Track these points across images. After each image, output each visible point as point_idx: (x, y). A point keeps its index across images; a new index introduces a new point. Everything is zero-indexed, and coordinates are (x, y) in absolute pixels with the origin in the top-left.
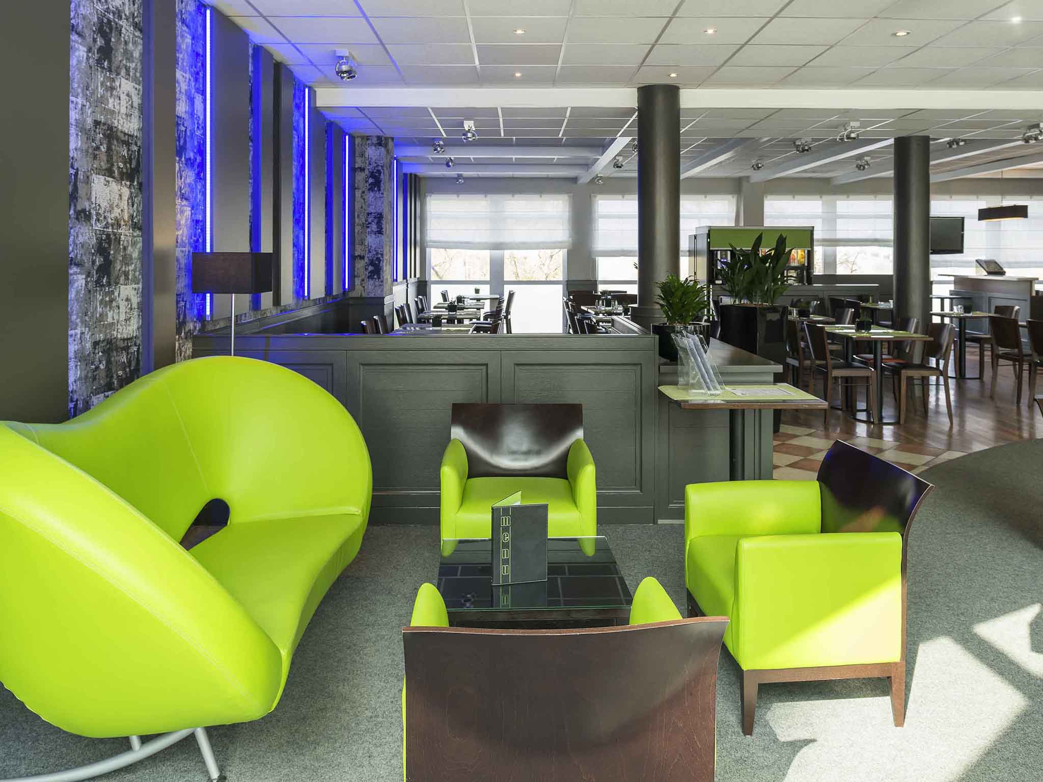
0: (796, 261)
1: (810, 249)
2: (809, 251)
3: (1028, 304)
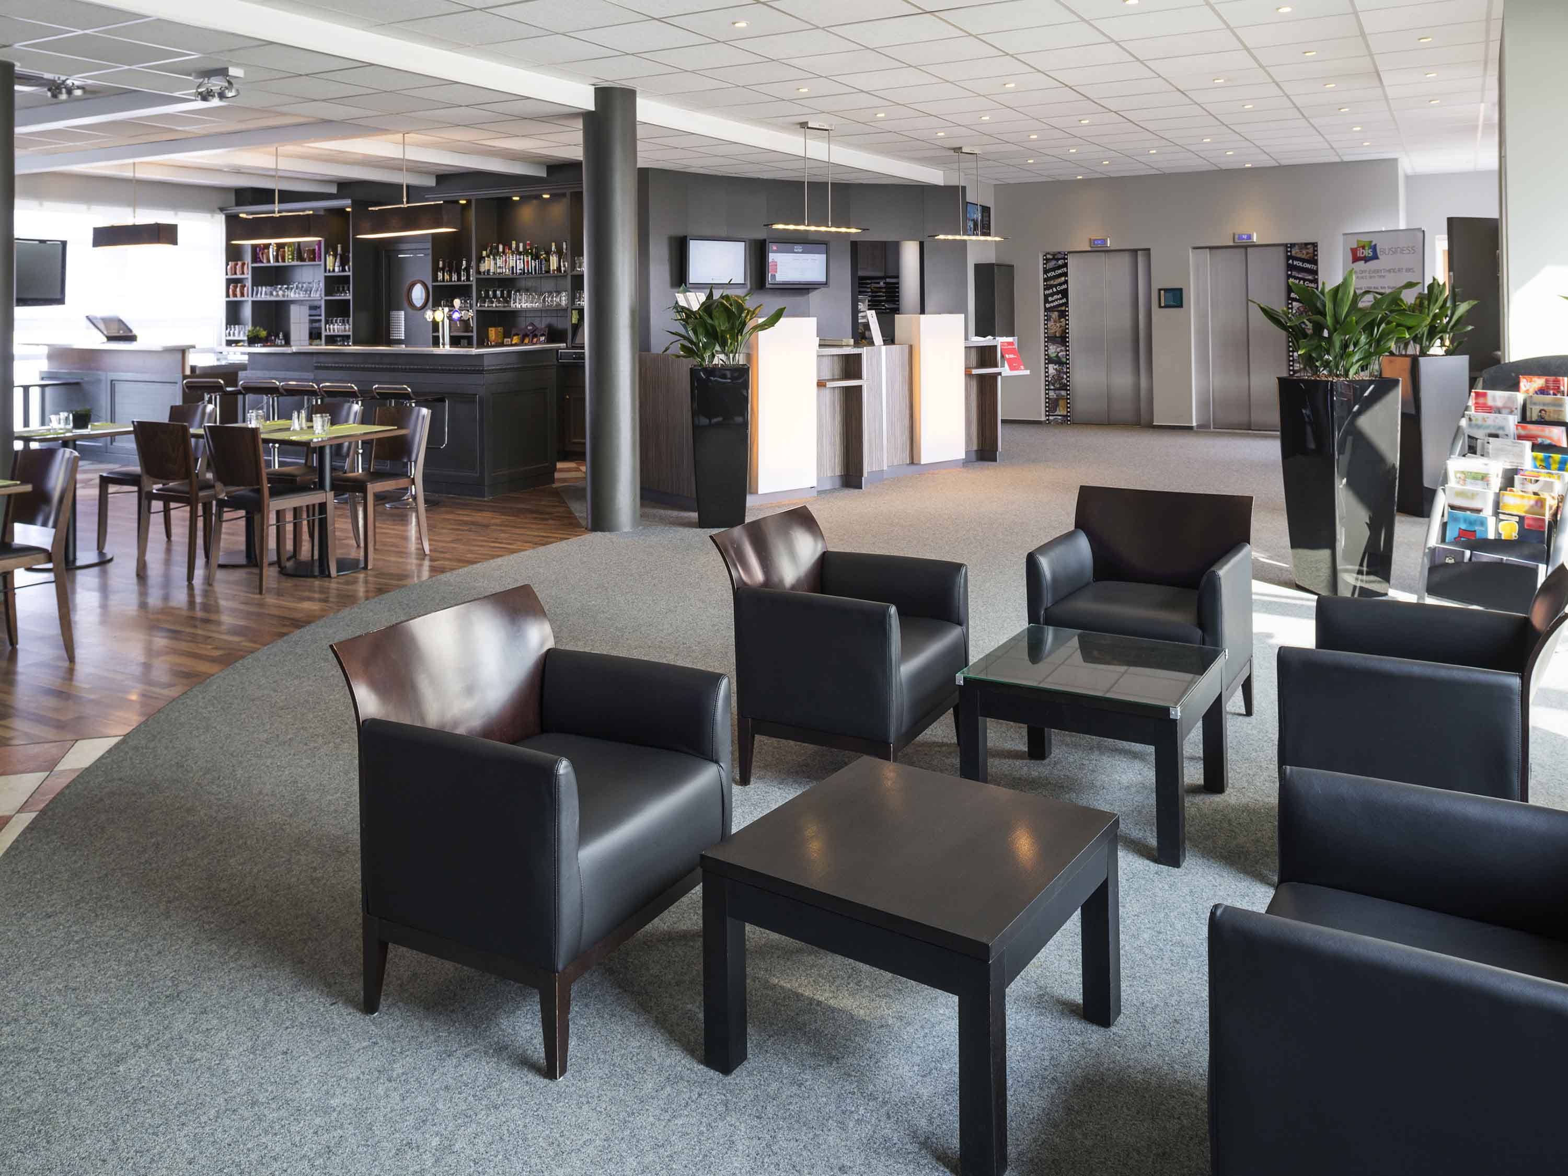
3: (178, 387)
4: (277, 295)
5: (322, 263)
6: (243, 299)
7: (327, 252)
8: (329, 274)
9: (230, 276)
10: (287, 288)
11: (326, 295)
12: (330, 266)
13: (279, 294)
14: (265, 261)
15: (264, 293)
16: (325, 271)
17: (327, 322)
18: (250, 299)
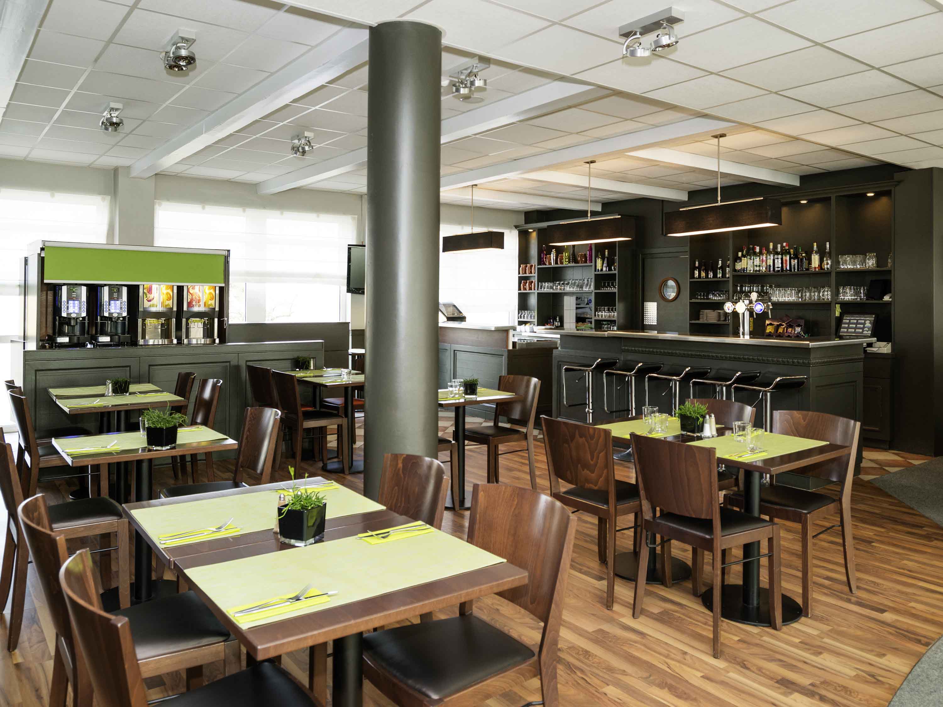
0: (202, 303)
1: (223, 285)
2: (221, 289)
3: (504, 359)
4: (556, 289)
5: (593, 264)
6: (530, 291)
7: (596, 256)
8: (598, 273)
9: (521, 275)
10: (563, 284)
11: (595, 289)
12: (599, 267)
13: (557, 288)
14: (547, 264)
15: (547, 288)
16: (595, 271)
17: (596, 310)
18: (536, 291)
